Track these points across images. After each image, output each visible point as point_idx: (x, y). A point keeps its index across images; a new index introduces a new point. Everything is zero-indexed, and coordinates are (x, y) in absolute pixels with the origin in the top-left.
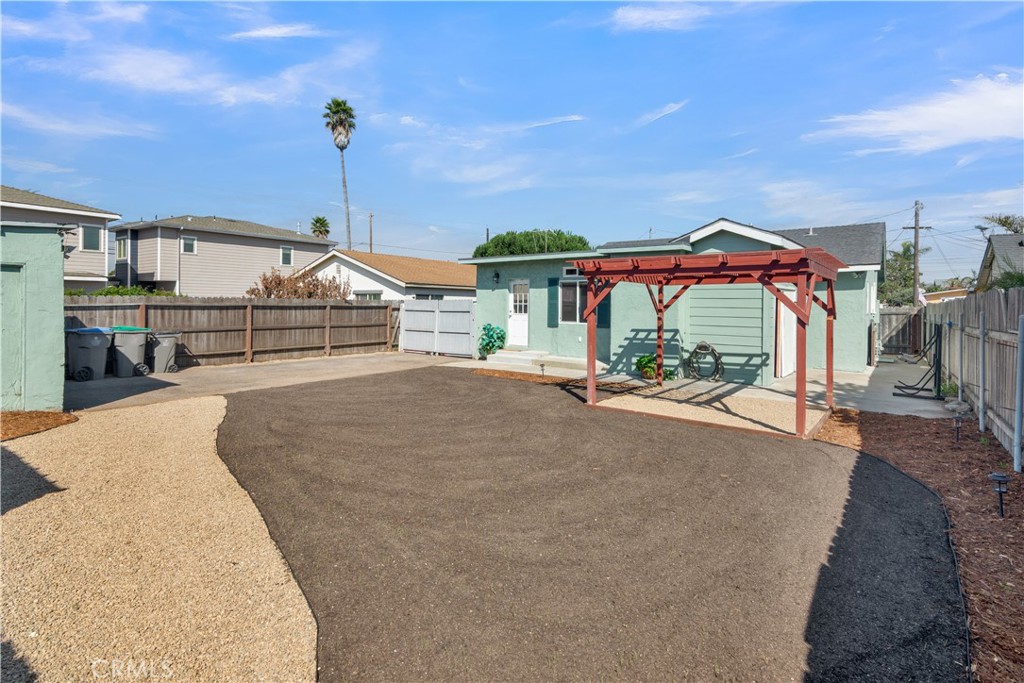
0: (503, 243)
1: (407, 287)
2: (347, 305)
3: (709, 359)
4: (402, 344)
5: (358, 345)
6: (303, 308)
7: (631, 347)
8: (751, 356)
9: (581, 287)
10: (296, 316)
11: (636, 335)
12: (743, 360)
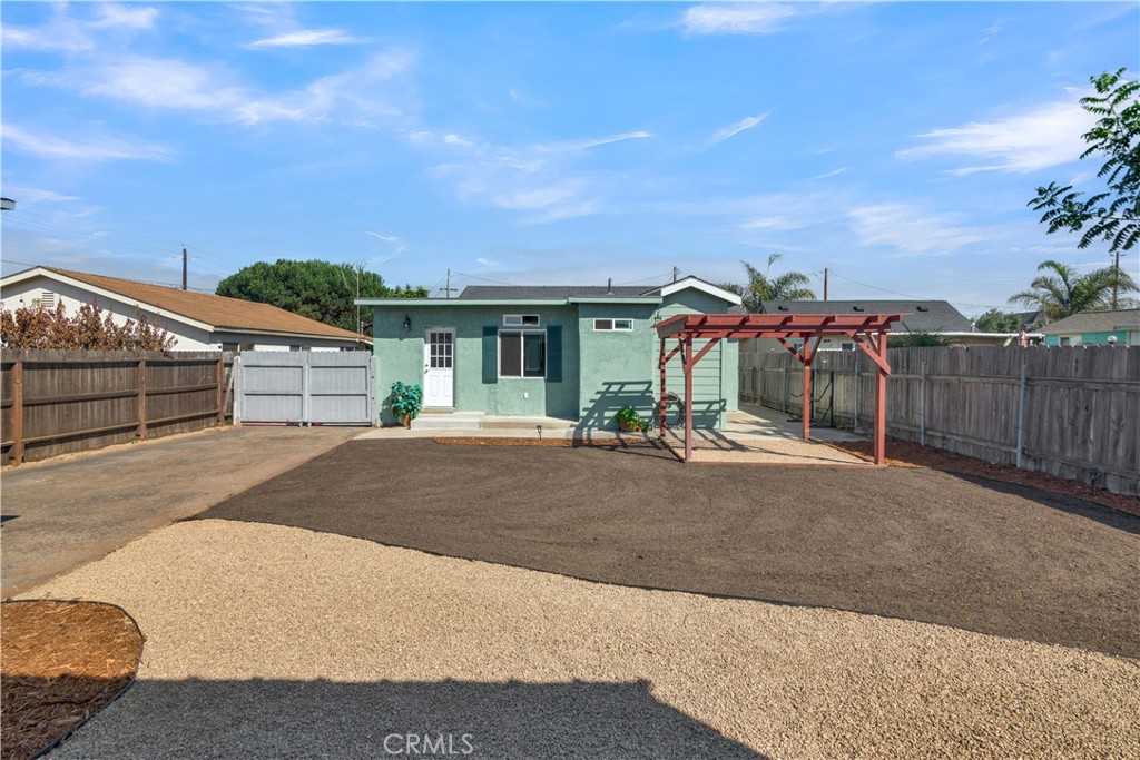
0: (277, 274)
1: (215, 332)
2: (166, 359)
3: (674, 408)
4: (237, 414)
5: (181, 420)
6: (104, 365)
7: (604, 401)
8: (711, 403)
9: (525, 336)
10: (93, 379)
11: (621, 388)
12: (704, 407)
